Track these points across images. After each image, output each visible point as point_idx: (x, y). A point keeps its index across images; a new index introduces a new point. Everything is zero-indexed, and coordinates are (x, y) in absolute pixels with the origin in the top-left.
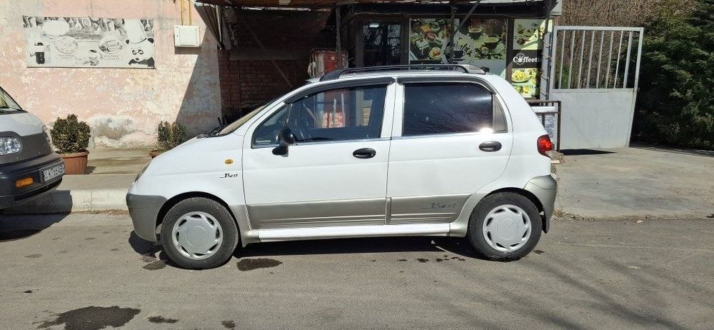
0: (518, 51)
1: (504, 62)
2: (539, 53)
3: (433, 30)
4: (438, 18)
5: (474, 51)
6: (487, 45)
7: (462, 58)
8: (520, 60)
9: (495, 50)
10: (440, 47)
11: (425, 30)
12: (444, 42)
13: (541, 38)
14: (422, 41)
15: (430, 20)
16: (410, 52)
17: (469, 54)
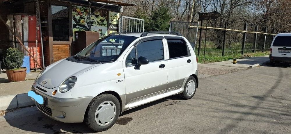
0: (111, 24)
1: (107, 28)
2: (117, 25)
3: (82, 11)
4: (83, 6)
5: (97, 22)
6: (101, 20)
7: (93, 25)
8: (112, 27)
9: (103, 23)
10: (85, 19)
11: (78, 11)
12: (86, 17)
13: (118, 20)
14: (77, 16)
15: (80, 7)
16: (73, 20)
17: (95, 23)
